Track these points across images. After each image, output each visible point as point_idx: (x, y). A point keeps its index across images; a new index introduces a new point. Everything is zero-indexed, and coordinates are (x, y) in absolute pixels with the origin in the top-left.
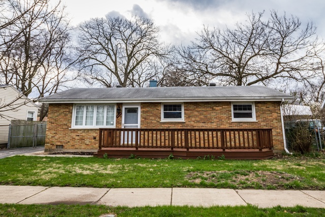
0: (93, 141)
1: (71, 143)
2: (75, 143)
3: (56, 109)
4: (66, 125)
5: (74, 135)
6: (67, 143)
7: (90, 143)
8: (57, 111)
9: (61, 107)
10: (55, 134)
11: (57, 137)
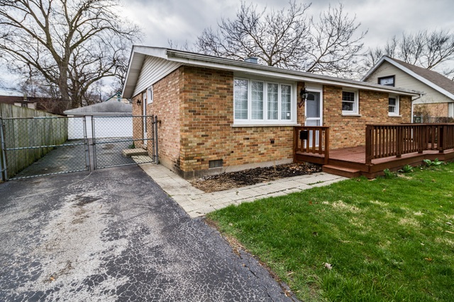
0: (270, 146)
1: (237, 154)
2: (244, 154)
3: (201, 81)
4: (224, 118)
5: (240, 137)
6: (229, 155)
7: (265, 151)
8: (204, 87)
9: (213, 78)
10: (204, 139)
11: (208, 144)
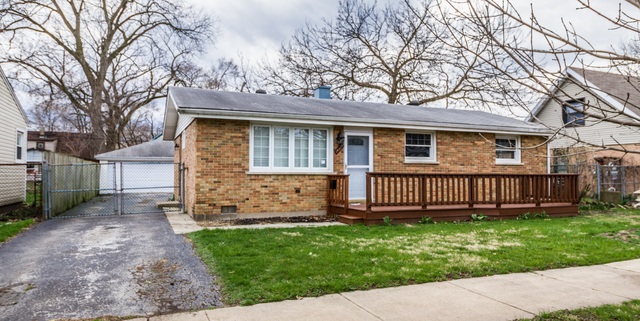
0: (295, 196)
1: (253, 201)
2: (261, 202)
3: (214, 131)
4: (239, 165)
5: (257, 185)
6: (244, 202)
7: (288, 201)
8: (216, 137)
9: (226, 128)
10: (216, 185)
11: (221, 189)
